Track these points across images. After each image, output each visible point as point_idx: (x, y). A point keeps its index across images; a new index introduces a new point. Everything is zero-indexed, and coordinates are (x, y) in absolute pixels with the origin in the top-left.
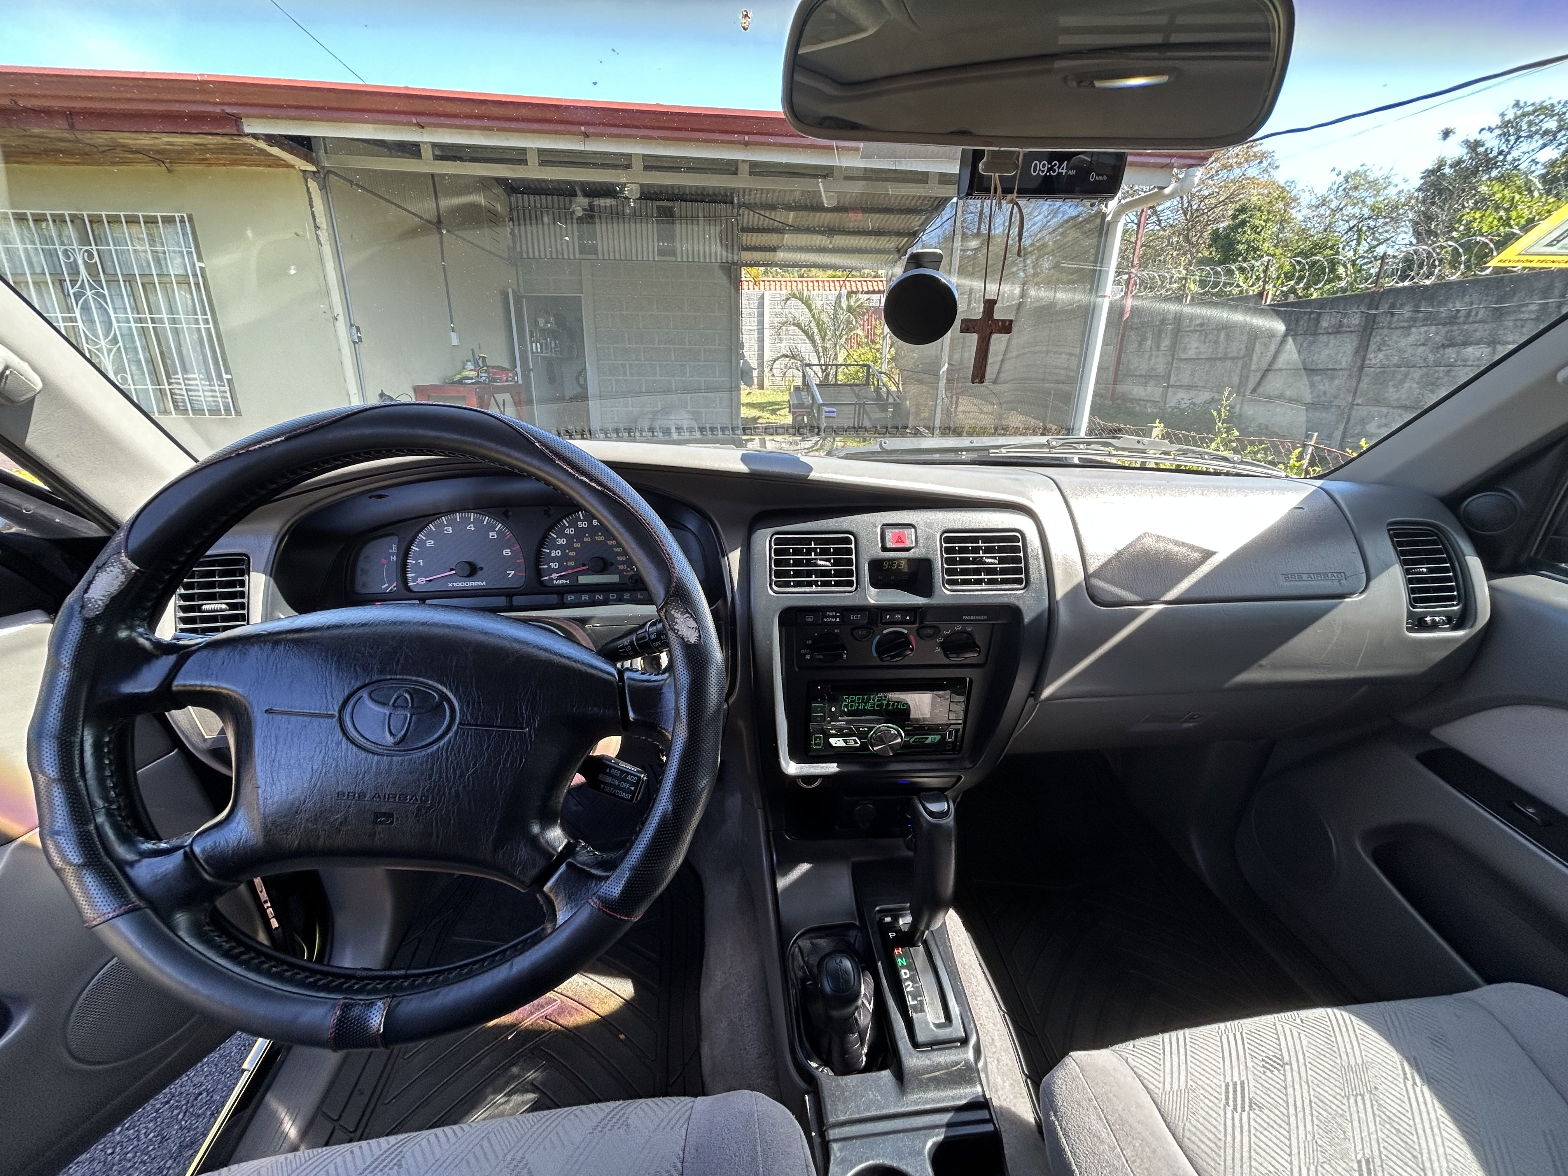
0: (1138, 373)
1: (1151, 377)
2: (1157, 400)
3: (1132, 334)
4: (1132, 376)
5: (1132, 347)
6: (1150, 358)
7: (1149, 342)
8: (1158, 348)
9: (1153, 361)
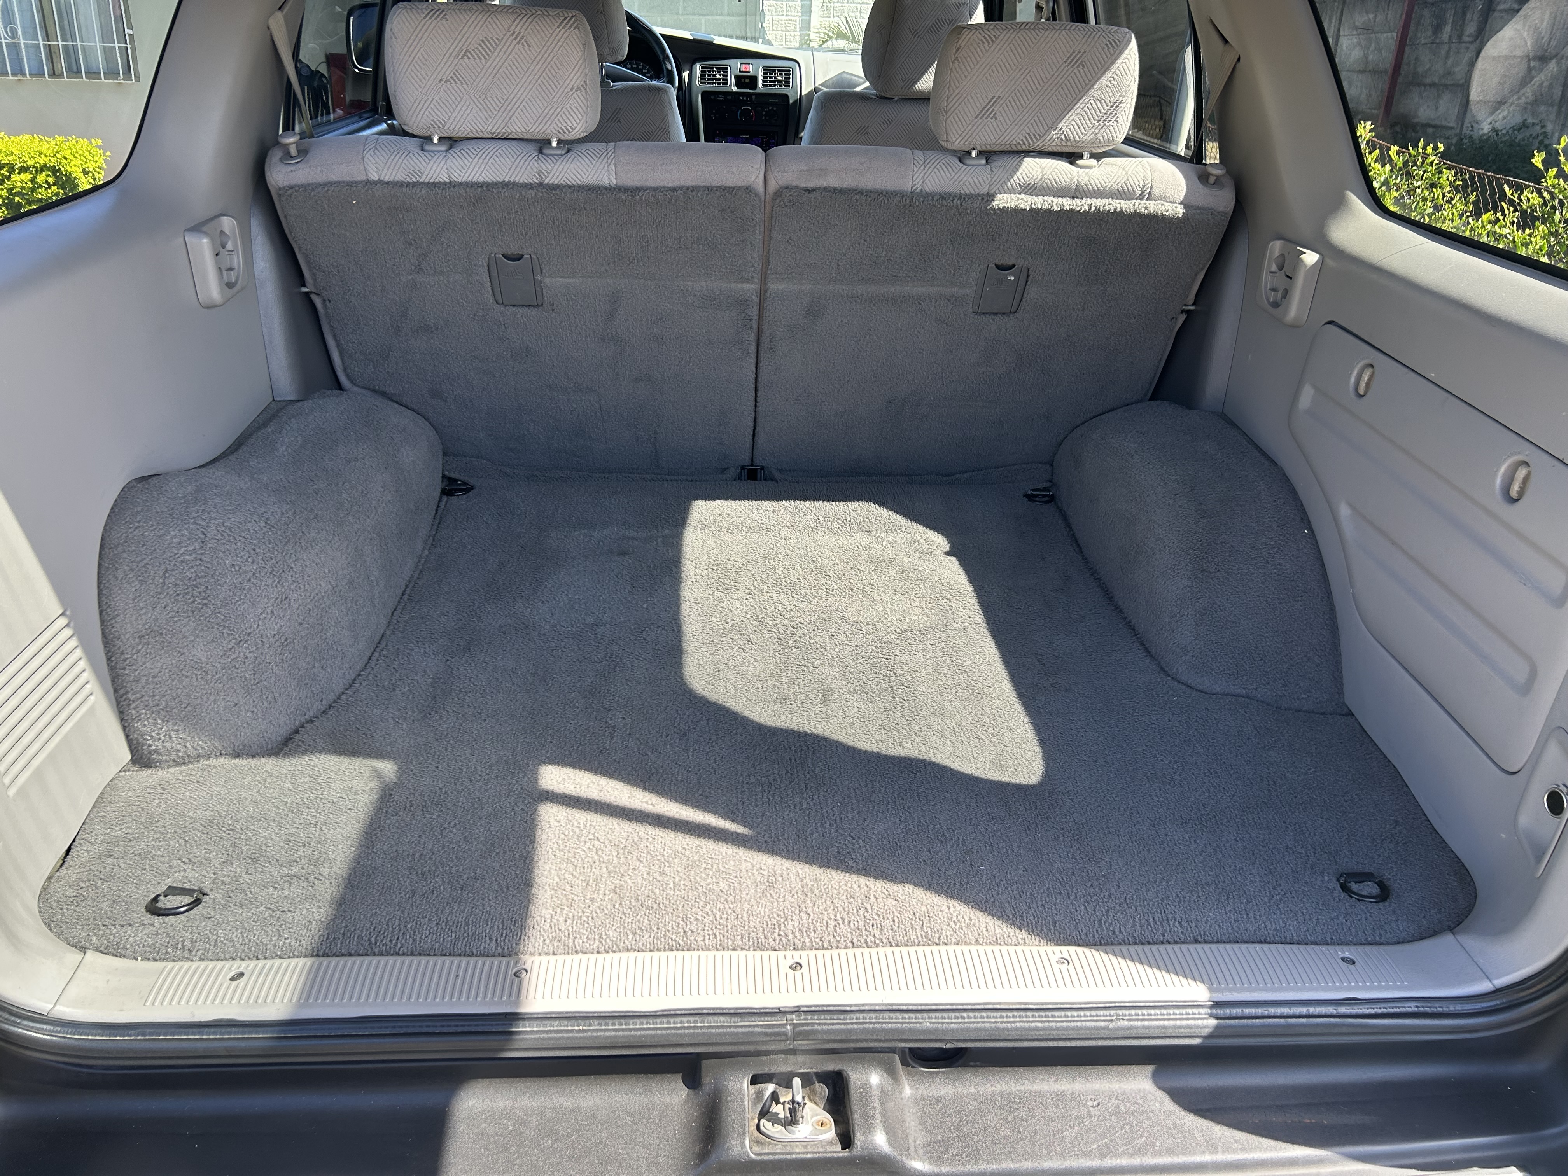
0: (1428, 81)
1: (1446, 86)
2: (1451, 125)
3: (1426, 12)
4: (1419, 85)
5: (1424, 36)
6: (1447, 57)
7: (1448, 28)
8: (1460, 37)
9: (1450, 62)
